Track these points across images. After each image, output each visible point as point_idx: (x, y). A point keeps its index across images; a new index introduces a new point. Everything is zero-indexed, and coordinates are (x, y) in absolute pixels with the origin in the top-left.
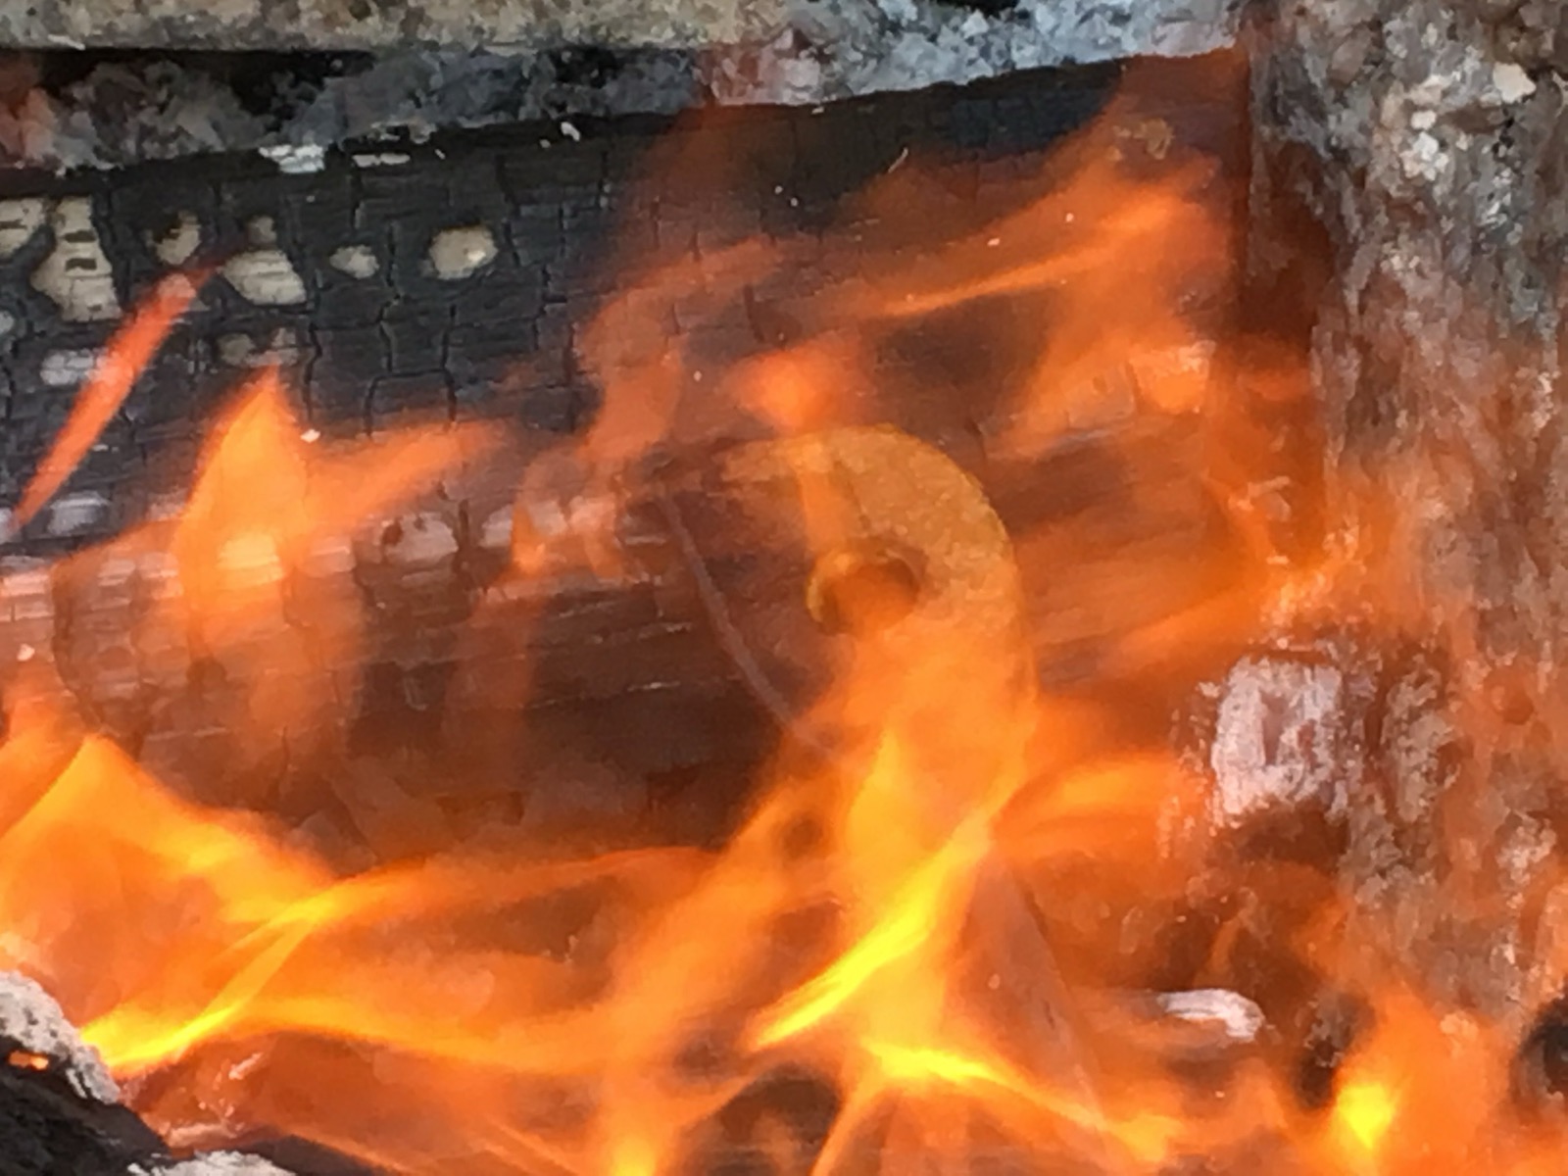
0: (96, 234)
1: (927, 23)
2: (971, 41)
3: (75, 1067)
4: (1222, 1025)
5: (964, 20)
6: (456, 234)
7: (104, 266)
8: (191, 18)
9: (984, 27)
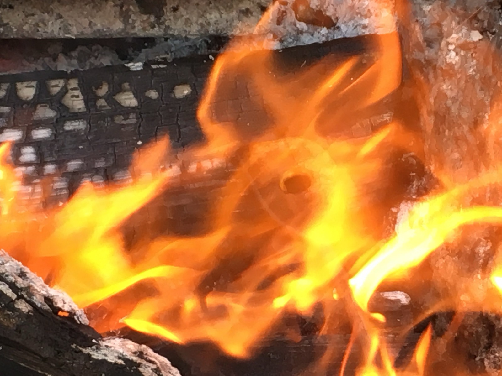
0: (79, 88)
1: (311, 31)
2: (323, 35)
3: (77, 315)
4: (399, 301)
5: (321, 30)
6: (180, 86)
7: (81, 97)
8: (105, 30)
9: (327, 31)
